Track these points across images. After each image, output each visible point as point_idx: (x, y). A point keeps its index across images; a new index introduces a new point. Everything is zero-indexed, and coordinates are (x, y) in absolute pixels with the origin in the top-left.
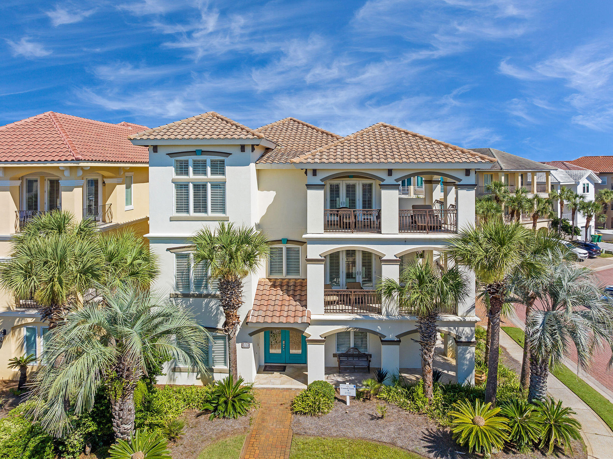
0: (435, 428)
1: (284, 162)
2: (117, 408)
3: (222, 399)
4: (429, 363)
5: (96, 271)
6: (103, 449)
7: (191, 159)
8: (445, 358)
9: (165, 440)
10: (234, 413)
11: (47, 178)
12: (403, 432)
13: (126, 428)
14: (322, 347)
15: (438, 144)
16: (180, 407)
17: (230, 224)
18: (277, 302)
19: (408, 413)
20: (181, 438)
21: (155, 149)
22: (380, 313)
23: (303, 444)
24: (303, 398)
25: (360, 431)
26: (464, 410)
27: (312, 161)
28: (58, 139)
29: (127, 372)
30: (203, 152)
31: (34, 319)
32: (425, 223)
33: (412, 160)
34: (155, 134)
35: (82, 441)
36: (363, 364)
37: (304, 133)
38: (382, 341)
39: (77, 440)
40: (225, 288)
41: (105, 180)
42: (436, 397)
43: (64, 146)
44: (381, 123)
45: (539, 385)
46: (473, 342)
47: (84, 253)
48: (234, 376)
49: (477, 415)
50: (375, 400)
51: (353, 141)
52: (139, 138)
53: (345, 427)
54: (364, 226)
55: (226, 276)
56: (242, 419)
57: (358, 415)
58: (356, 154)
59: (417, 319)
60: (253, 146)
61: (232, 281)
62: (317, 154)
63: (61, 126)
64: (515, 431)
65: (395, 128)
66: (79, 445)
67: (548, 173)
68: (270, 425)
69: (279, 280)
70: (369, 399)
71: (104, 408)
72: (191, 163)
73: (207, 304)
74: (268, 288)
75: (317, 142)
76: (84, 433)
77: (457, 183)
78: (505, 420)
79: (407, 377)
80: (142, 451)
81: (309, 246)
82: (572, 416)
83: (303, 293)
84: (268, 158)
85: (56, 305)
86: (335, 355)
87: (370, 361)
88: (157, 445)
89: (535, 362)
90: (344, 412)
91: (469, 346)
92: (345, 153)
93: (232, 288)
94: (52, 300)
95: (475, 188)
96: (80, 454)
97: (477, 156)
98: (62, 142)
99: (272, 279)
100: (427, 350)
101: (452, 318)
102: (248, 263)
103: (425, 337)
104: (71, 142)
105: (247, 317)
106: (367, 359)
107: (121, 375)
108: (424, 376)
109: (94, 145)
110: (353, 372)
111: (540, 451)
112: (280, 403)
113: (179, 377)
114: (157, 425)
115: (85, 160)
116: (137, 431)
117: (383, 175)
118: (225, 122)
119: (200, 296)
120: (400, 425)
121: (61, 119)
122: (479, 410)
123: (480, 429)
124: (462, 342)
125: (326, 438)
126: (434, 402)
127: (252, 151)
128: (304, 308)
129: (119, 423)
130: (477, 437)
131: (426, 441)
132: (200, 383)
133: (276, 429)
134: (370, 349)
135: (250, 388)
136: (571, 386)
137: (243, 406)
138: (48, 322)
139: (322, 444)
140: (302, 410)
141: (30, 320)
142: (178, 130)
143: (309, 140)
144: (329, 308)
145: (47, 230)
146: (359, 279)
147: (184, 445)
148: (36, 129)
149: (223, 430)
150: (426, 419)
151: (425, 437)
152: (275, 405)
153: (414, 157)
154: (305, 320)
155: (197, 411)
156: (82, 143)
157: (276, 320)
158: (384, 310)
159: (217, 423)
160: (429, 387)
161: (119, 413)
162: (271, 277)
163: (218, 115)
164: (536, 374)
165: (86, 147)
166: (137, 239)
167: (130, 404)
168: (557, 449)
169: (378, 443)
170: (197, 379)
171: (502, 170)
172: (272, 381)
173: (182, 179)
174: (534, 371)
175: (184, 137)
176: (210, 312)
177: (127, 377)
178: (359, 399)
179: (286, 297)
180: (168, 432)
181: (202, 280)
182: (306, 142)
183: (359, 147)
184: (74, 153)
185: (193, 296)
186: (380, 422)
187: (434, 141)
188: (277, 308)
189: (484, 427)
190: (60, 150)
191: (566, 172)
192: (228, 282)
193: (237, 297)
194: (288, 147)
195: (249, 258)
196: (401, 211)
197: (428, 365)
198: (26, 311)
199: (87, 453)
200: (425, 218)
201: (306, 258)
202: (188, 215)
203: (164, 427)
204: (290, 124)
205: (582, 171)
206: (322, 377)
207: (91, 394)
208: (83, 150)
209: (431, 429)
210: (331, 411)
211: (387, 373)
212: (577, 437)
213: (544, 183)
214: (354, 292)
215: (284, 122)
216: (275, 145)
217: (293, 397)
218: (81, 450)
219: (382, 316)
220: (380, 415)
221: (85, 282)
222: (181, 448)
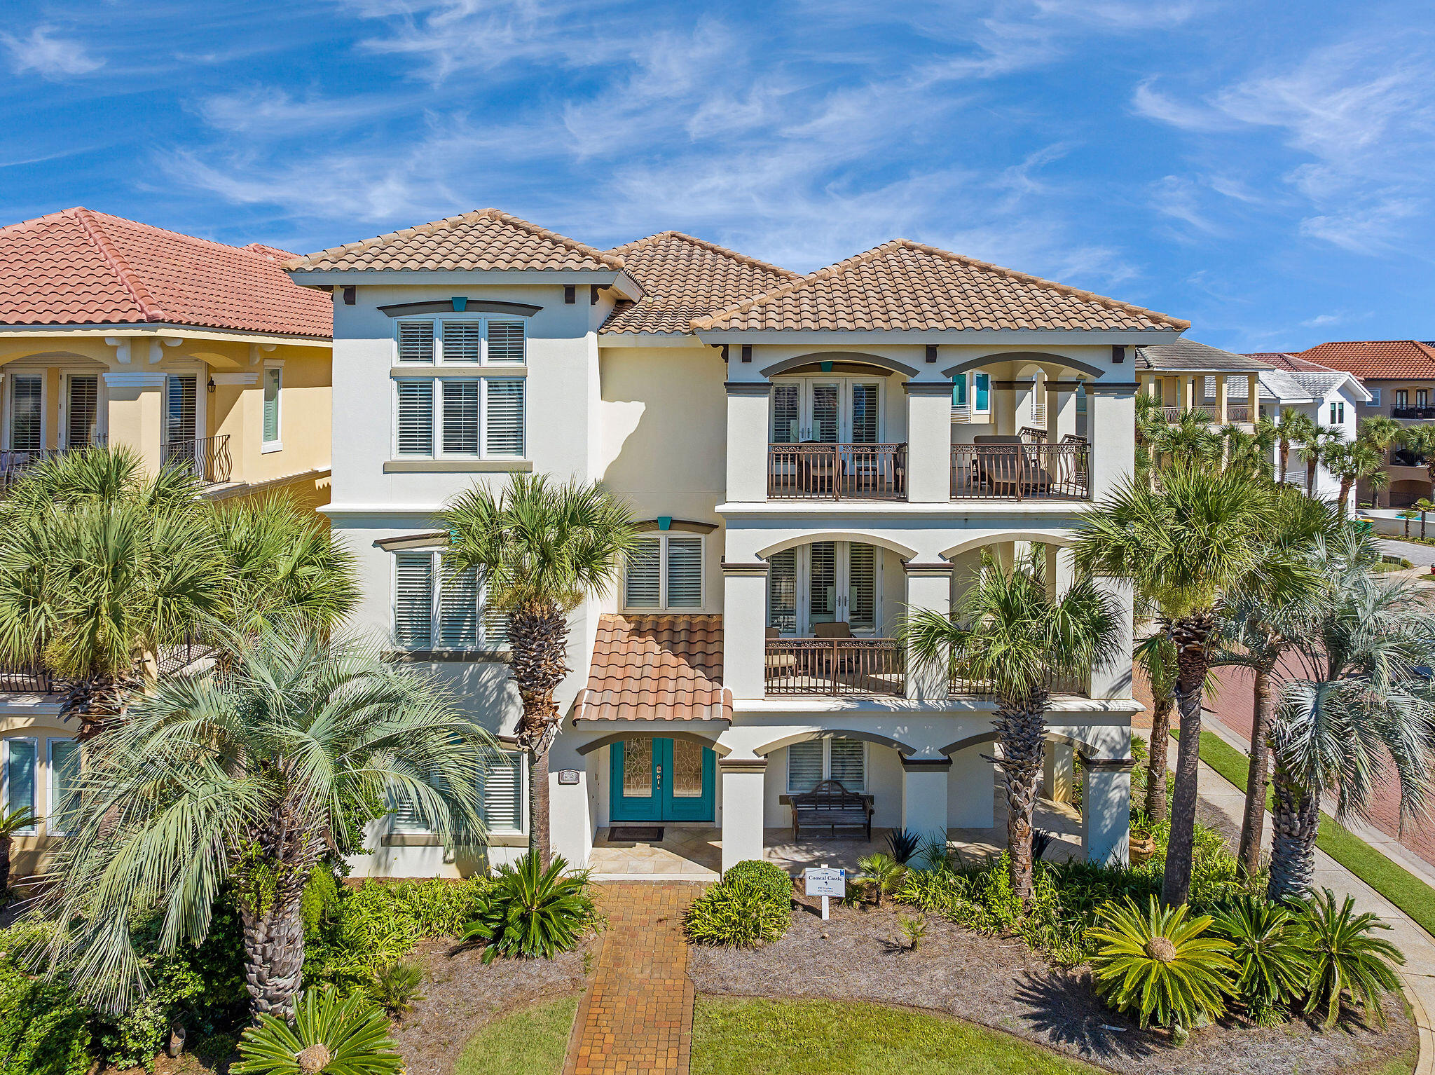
0: (1043, 970)
1: (668, 331)
2: (260, 937)
3: (515, 911)
4: (1024, 813)
5: (205, 591)
6: (215, 1040)
7: (438, 320)
8: (1049, 802)
9: (378, 1014)
10: (546, 944)
11: (65, 374)
12: (968, 983)
13: (281, 986)
14: (758, 779)
15: (1045, 288)
16: (406, 932)
17: (539, 480)
18: (648, 671)
19: (974, 935)
20: (415, 1010)
21: (350, 294)
22: (901, 694)
23: (724, 1016)
24: (715, 904)
25: (862, 982)
26: (1122, 923)
27: (743, 326)
28: (101, 271)
29: (288, 843)
30: (470, 305)
31: (32, 720)
32: (1013, 477)
33: (986, 323)
34: (350, 257)
35: (163, 1021)
36: (853, 819)
37: (708, 267)
38: (905, 762)
39: (148, 1019)
40: (526, 636)
41: (215, 376)
42: (1041, 895)
43: (118, 288)
44: (900, 240)
45: (1296, 860)
46: (1128, 762)
47: (173, 545)
48: (543, 852)
49: (1154, 935)
50: (890, 907)
51: (837, 281)
52: (311, 268)
53: (823, 973)
54: (859, 485)
55: (527, 605)
56: (563, 958)
57: (852, 943)
58: (849, 310)
59: (997, 707)
60: (594, 288)
61: (542, 617)
62: (754, 308)
63: (106, 241)
64: (1249, 972)
65: (936, 251)
66: (154, 1032)
67: (1253, 378)
68: (636, 970)
69: (651, 618)
70: (877, 904)
71: (221, 936)
72: (438, 329)
73: (475, 677)
74: (623, 637)
75: (742, 287)
76: (169, 1001)
77: (1091, 379)
78: (1224, 945)
79: (964, 850)
80: (325, 1043)
81: (729, 533)
82: (1377, 934)
83: (711, 649)
84: (628, 321)
85: (100, 677)
86: (784, 800)
87: (872, 812)
88: (362, 1026)
89: (1286, 806)
90: (818, 936)
91: (1117, 771)
92: (821, 307)
93: (543, 635)
94: (91, 664)
95: (1136, 392)
96: (156, 1055)
97: (1141, 316)
98: (112, 279)
99: (632, 615)
100: (1021, 780)
101: (1074, 704)
102: (586, 571)
103: (1017, 749)
104: (135, 279)
105: (575, 707)
106: (864, 807)
107: (273, 851)
108: (1010, 845)
109: (190, 288)
110: (830, 840)
111: (1305, 1020)
112: (657, 917)
113: (400, 857)
114: (354, 979)
115: (171, 322)
116: (310, 993)
117: (915, 360)
118: (523, 233)
119: (457, 657)
120: (957, 964)
121: (106, 226)
122: (1158, 923)
123: (1166, 968)
124: (1097, 763)
125: (778, 999)
126: (1037, 909)
127: (593, 303)
128: (717, 685)
129: (265, 973)
130: (1162, 988)
131: (1027, 1002)
132: (452, 872)
133: (653, 982)
134: (871, 784)
135: (582, 882)
136: (1352, 864)
137: (566, 927)
138: (76, 722)
139: (772, 1014)
140: (715, 933)
141: (19, 723)
142: (408, 250)
143: (721, 284)
144: (776, 683)
145: (74, 494)
146: (843, 614)
147: (423, 1027)
148: (44, 249)
149: (519, 987)
150: (1019, 950)
151: (1022, 994)
152: (644, 921)
153: (991, 317)
154: (720, 712)
155: (452, 941)
156: (162, 284)
157: (648, 714)
158: (911, 688)
159: (503, 969)
160: (1024, 870)
161: (264, 949)
162: (631, 611)
163: (506, 217)
164: (1290, 835)
165: (172, 292)
166: (300, 516)
167: (294, 924)
168: (1346, 1015)
169: (910, 1010)
170: (445, 862)
171: (1151, 369)
172: (633, 864)
173: (417, 369)
174: (1282, 826)
175: (424, 265)
176: (482, 696)
177: (288, 855)
178: (850, 903)
179: (670, 659)
180: (382, 994)
181: (461, 618)
182: (714, 287)
183: (852, 293)
184: (143, 305)
185: (439, 657)
186: (908, 958)
187: (1034, 282)
188: (649, 685)
189: (1176, 963)
190: (107, 297)
191: (1292, 377)
192: (535, 620)
193: (555, 656)
194: (672, 298)
195: (589, 559)
196: (956, 448)
197: (1022, 817)
198: (10, 699)
199: (174, 1053)
200: (1012, 467)
201: (723, 560)
202: (430, 458)
203: (370, 981)
204: (672, 247)
205: (1327, 375)
206: (757, 852)
207: (202, 899)
208: (165, 298)
209: (1036, 973)
210: (784, 934)
211: (916, 841)
212: (1391, 983)
213: (1242, 401)
214: (839, 644)
215: (656, 242)
216: (641, 293)
217: (687, 902)
218: (159, 1044)
219: (906, 702)
220: (906, 940)
221: (177, 618)
222: (415, 1035)
